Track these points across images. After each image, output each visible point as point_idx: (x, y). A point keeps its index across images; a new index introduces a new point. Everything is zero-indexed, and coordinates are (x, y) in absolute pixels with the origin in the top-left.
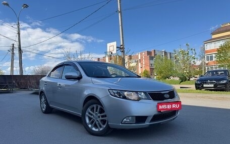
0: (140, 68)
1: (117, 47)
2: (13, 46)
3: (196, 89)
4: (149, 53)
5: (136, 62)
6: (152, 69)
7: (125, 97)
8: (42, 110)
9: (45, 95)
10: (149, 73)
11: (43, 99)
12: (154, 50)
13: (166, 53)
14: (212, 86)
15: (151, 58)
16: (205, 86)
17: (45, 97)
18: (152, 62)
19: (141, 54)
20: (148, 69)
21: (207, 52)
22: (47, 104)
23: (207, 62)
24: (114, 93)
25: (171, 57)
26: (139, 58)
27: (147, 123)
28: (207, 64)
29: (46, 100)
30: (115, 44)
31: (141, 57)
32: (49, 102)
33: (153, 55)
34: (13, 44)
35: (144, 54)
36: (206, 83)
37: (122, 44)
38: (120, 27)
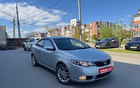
0: (91, 33)
1: (77, 22)
2: (14, 20)
3: (126, 50)
4: (97, 23)
5: (89, 28)
6: (99, 34)
7: (80, 65)
8: (33, 64)
9: (34, 56)
10: (97, 36)
11: (33, 58)
12: (101, 21)
13: (108, 23)
14: (136, 48)
15: (99, 26)
16: (131, 47)
17: (34, 57)
18: (99, 29)
19: (92, 24)
20: (96, 34)
21: (135, 22)
22: (36, 61)
23: (134, 29)
24: (74, 62)
25: (111, 26)
26: (91, 26)
27: (93, 80)
28: (134, 30)
29: (35, 59)
30: (75, 20)
31: (92, 26)
32: (37, 60)
33: (100, 24)
34: (14, 19)
35: (94, 23)
36: (132, 46)
37: (80, 20)
38: (79, 9)
